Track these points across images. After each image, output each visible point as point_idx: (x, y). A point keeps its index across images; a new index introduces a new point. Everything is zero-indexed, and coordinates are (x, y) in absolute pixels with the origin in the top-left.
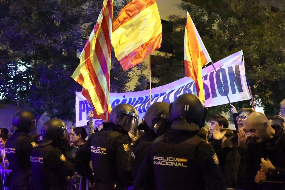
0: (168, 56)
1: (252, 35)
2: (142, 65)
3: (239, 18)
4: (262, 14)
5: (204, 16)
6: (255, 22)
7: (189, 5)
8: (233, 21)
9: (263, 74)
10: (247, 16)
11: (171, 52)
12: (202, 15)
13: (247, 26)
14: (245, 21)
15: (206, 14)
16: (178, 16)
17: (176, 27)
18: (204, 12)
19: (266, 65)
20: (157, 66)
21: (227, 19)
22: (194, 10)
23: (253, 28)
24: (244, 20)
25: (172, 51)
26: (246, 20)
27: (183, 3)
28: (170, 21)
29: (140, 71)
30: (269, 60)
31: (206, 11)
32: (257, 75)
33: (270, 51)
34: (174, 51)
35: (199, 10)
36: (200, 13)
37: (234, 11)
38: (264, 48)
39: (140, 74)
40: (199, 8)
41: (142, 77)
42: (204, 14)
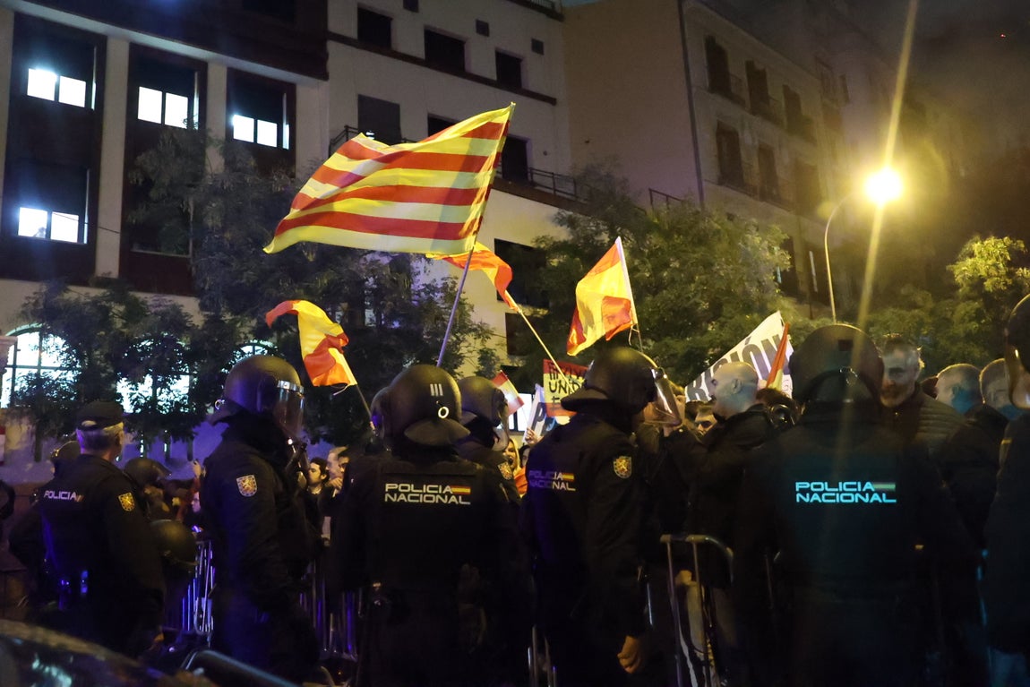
0: (538, 313)
1: (692, 264)
2: (482, 329)
3: (667, 236)
4: (706, 225)
5: (601, 234)
6: (696, 240)
7: (570, 216)
8: (654, 240)
9: (718, 337)
10: (679, 229)
11: (544, 306)
12: (598, 233)
13: (683, 247)
14: (677, 239)
15: (604, 230)
16: (552, 238)
17: (550, 258)
18: (602, 227)
19: (722, 319)
20: (517, 334)
21: (644, 238)
22: (582, 224)
23: (694, 252)
24: (676, 236)
25: (548, 303)
26: (679, 236)
27: (559, 213)
28: (539, 247)
29: (479, 341)
30: (727, 310)
31: (604, 225)
32: (706, 338)
33: (728, 292)
34: (551, 304)
35: (592, 224)
36: (594, 228)
37: (656, 221)
38: (717, 287)
39: (481, 348)
40: (590, 221)
41: (487, 353)
42: (601, 231)
